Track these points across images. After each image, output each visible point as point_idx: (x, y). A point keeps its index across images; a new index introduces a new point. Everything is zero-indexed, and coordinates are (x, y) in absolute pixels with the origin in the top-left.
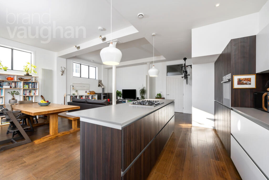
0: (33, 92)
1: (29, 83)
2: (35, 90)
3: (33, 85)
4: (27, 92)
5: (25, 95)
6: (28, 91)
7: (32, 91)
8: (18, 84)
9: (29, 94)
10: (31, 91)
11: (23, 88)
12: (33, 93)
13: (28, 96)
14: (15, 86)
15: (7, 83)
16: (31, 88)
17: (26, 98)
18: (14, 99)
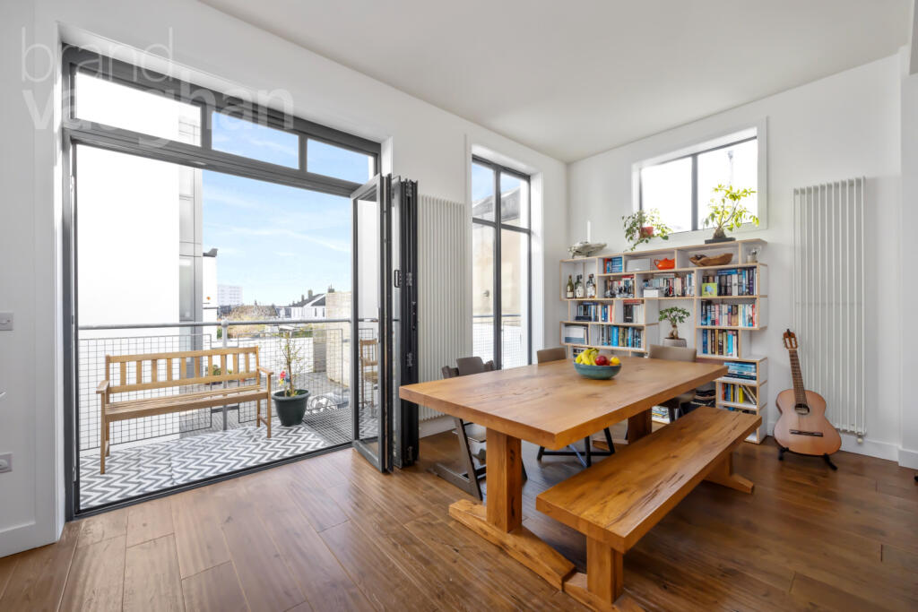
0: (744, 312)
1: (730, 274)
2: (752, 302)
3: (745, 282)
4: (720, 313)
5: (714, 322)
6: (725, 308)
7: (741, 307)
8: (690, 279)
9: (730, 323)
10: (737, 306)
11: (701, 294)
12: (744, 316)
13: (725, 330)
14: (683, 288)
15: (661, 280)
16: (735, 293)
17: (720, 339)
18: (673, 337)
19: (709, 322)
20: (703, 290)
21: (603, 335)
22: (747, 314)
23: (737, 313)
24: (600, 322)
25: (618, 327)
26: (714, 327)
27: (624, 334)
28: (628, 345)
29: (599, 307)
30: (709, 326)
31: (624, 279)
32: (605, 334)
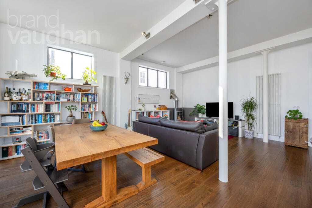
1: (89, 95)
2: (95, 104)
3: (93, 98)
4: (86, 107)
5: (84, 110)
6: (87, 105)
8: (76, 95)
9: (89, 110)
10: (91, 105)
11: (82, 101)
13: (87, 112)
14: (73, 98)
15: (65, 95)
16: (90, 101)
17: (86, 115)
18: (71, 116)
19: (83, 110)
20: (83, 99)
21: (32, 119)
22: (93, 107)
23: (91, 107)
24: (30, 112)
25: (41, 114)
26: (84, 111)
27: (45, 117)
28: (47, 122)
29: (30, 105)
30: (83, 111)
31: (46, 93)
32: (33, 118)
